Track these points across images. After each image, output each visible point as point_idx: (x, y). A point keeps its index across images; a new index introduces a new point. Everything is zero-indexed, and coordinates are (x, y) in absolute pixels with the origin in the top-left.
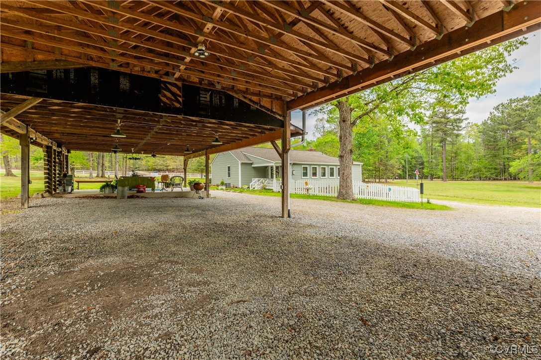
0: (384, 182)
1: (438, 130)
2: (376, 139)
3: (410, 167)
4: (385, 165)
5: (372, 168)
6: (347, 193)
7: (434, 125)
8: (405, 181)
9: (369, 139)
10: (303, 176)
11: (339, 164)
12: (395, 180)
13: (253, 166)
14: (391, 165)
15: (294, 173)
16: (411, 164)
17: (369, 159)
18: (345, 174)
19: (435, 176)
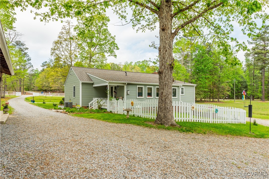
0: (216, 102)
1: (259, 60)
2: (211, 66)
3: (237, 90)
4: (218, 87)
5: (207, 90)
6: (165, 117)
7: (256, 55)
8: (233, 100)
9: (205, 66)
10: (138, 96)
11: (158, 84)
12: (226, 100)
13: (94, 86)
14: (223, 87)
15: (128, 93)
16: (237, 87)
17: (206, 83)
18: (164, 94)
19: (255, 97)
